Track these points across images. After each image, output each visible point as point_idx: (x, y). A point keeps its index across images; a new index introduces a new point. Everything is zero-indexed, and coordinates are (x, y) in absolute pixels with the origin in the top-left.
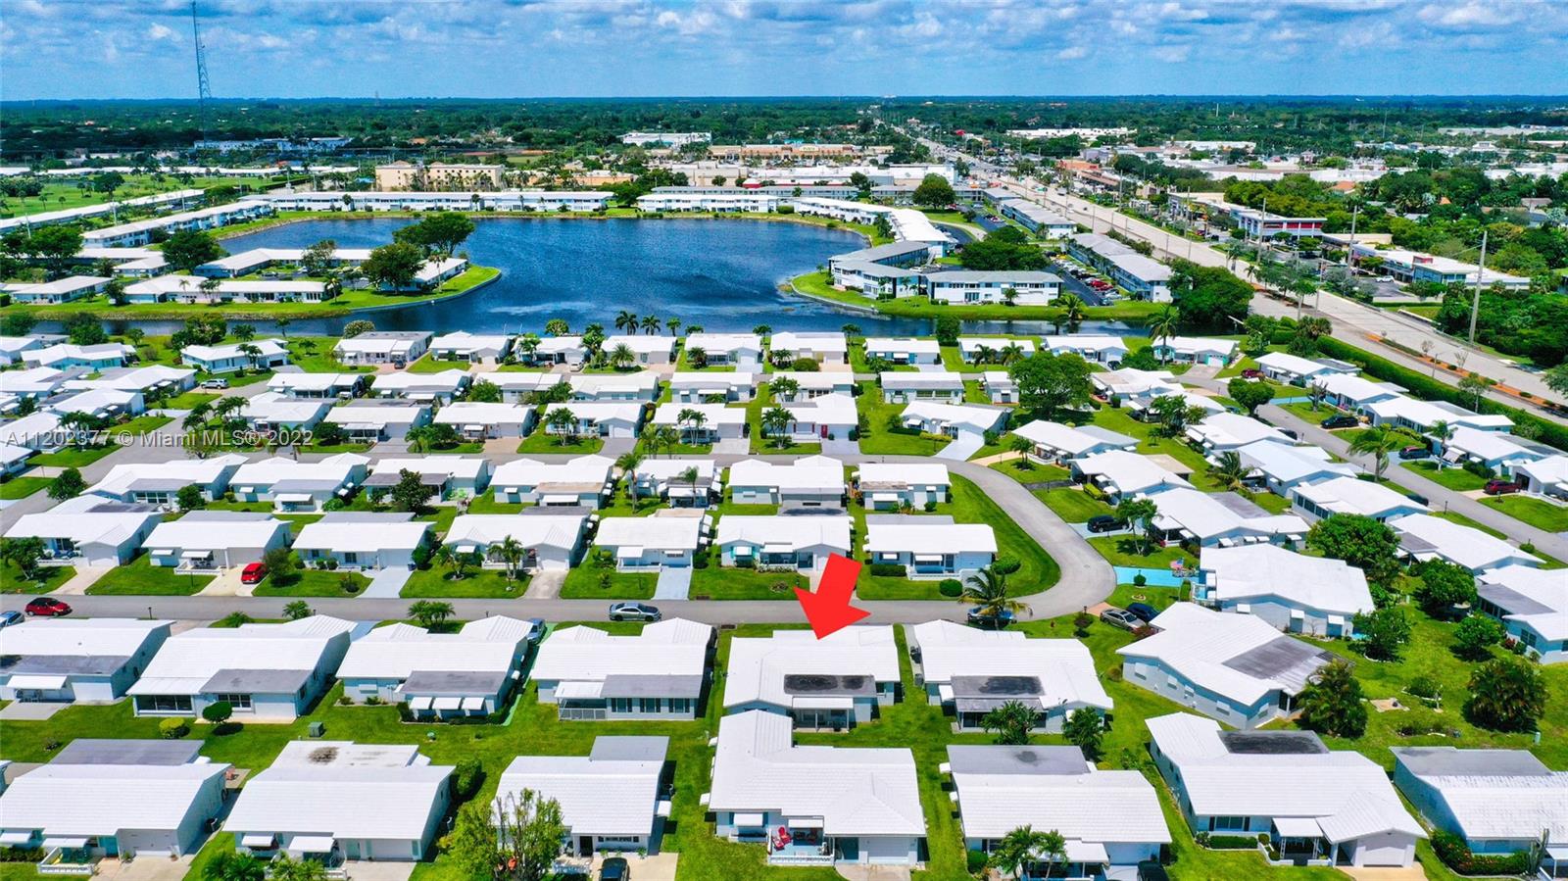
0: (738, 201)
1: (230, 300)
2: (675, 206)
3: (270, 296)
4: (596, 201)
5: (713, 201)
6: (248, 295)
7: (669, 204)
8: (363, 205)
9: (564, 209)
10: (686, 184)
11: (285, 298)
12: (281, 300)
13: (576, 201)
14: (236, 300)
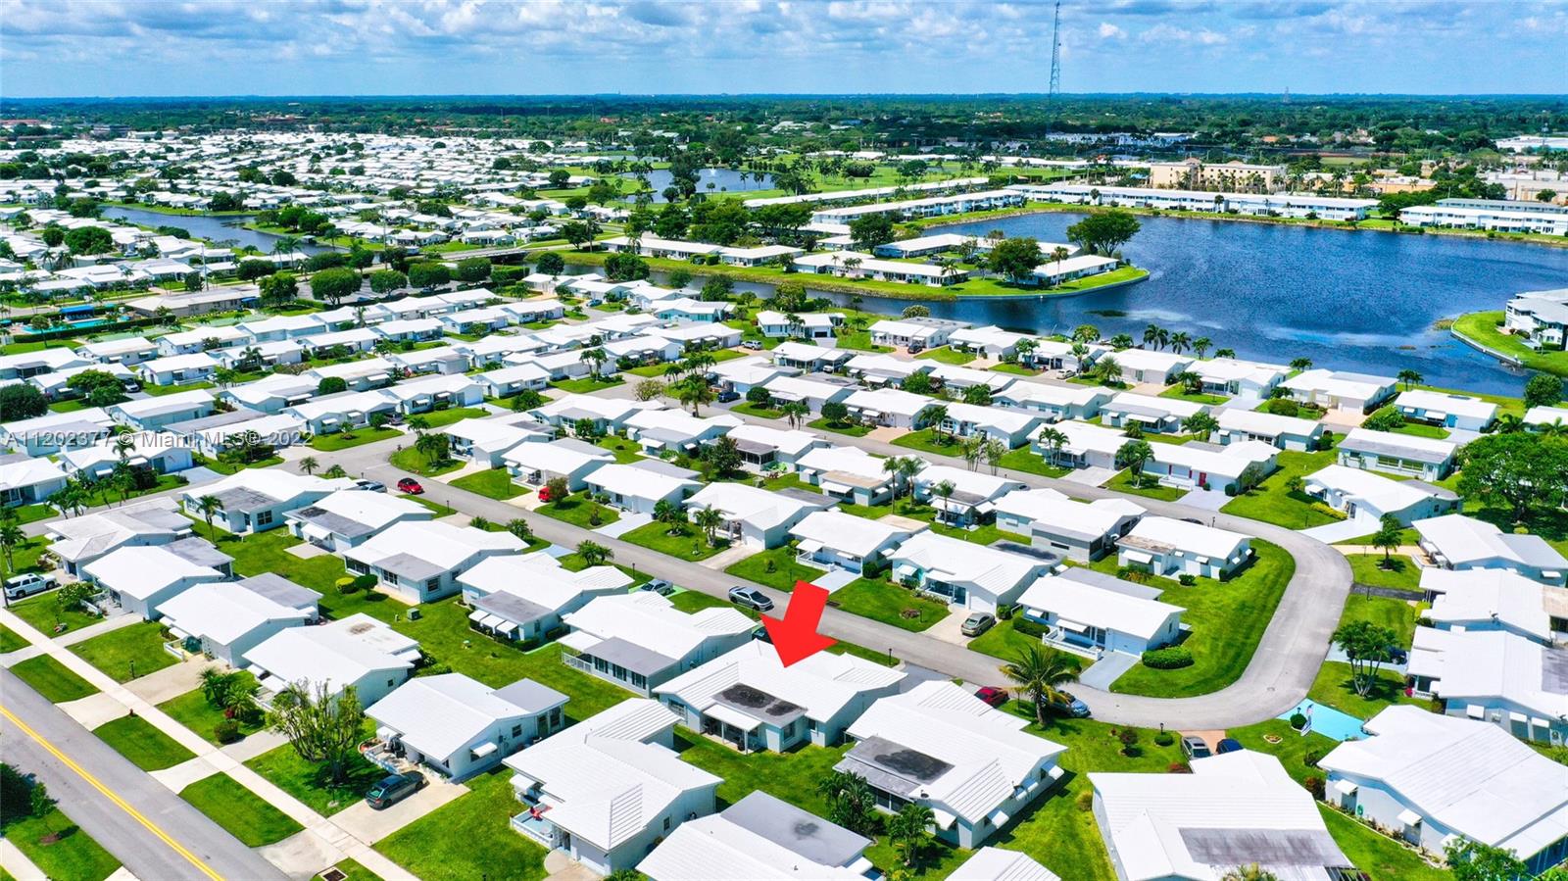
0: (1529, 220)
1: (871, 277)
2: (1445, 221)
3: (902, 277)
4: (1351, 209)
5: (1496, 218)
6: (886, 274)
7: (1438, 219)
8: (1110, 200)
9: (1312, 216)
10: (1502, 197)
11: (915, 280)
12: (910, 281)
13: (1327, 208)
14: (876, 278)
